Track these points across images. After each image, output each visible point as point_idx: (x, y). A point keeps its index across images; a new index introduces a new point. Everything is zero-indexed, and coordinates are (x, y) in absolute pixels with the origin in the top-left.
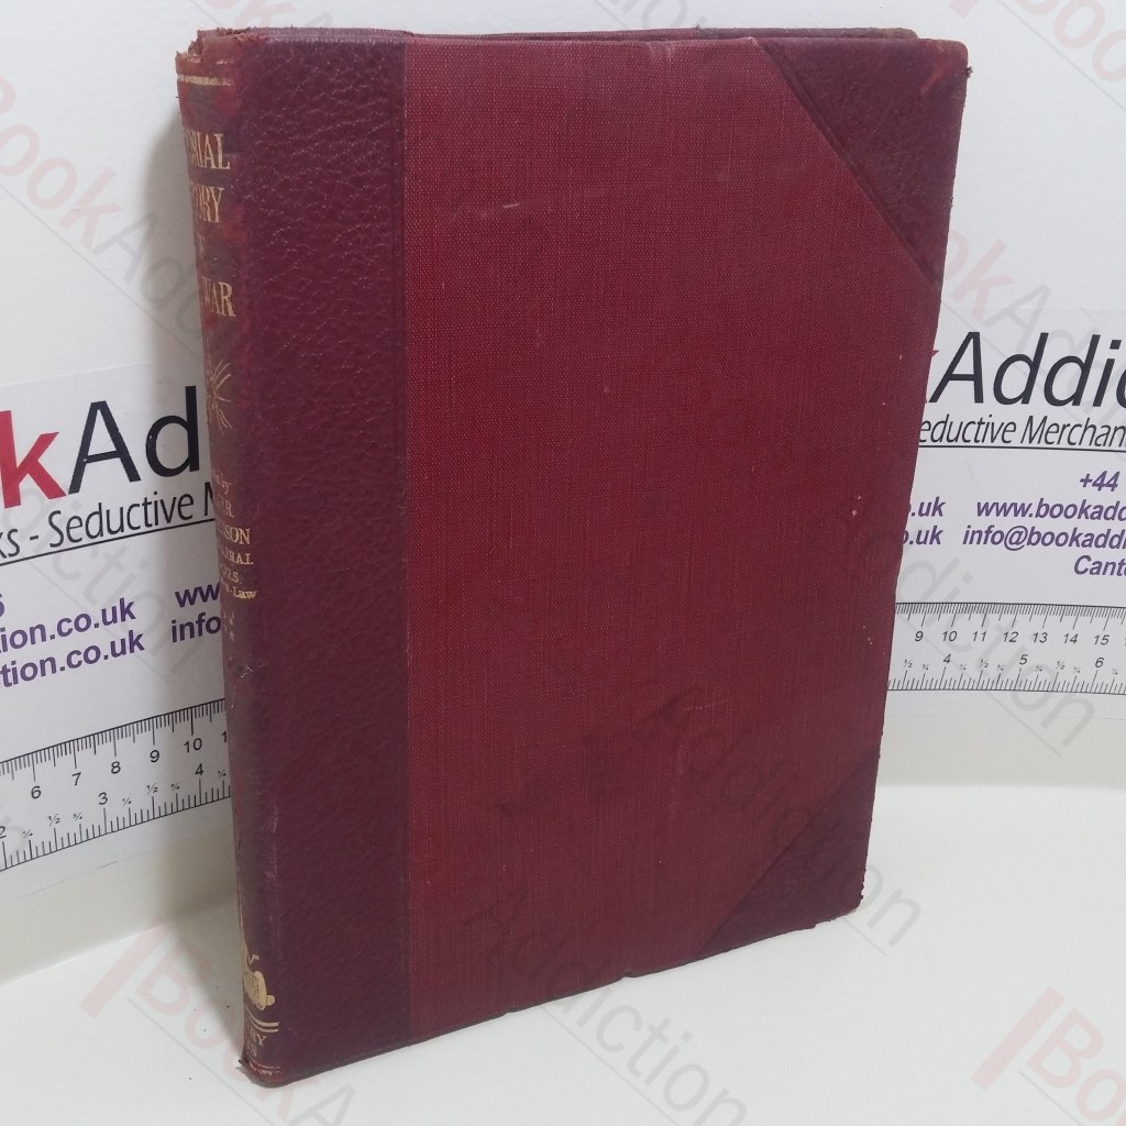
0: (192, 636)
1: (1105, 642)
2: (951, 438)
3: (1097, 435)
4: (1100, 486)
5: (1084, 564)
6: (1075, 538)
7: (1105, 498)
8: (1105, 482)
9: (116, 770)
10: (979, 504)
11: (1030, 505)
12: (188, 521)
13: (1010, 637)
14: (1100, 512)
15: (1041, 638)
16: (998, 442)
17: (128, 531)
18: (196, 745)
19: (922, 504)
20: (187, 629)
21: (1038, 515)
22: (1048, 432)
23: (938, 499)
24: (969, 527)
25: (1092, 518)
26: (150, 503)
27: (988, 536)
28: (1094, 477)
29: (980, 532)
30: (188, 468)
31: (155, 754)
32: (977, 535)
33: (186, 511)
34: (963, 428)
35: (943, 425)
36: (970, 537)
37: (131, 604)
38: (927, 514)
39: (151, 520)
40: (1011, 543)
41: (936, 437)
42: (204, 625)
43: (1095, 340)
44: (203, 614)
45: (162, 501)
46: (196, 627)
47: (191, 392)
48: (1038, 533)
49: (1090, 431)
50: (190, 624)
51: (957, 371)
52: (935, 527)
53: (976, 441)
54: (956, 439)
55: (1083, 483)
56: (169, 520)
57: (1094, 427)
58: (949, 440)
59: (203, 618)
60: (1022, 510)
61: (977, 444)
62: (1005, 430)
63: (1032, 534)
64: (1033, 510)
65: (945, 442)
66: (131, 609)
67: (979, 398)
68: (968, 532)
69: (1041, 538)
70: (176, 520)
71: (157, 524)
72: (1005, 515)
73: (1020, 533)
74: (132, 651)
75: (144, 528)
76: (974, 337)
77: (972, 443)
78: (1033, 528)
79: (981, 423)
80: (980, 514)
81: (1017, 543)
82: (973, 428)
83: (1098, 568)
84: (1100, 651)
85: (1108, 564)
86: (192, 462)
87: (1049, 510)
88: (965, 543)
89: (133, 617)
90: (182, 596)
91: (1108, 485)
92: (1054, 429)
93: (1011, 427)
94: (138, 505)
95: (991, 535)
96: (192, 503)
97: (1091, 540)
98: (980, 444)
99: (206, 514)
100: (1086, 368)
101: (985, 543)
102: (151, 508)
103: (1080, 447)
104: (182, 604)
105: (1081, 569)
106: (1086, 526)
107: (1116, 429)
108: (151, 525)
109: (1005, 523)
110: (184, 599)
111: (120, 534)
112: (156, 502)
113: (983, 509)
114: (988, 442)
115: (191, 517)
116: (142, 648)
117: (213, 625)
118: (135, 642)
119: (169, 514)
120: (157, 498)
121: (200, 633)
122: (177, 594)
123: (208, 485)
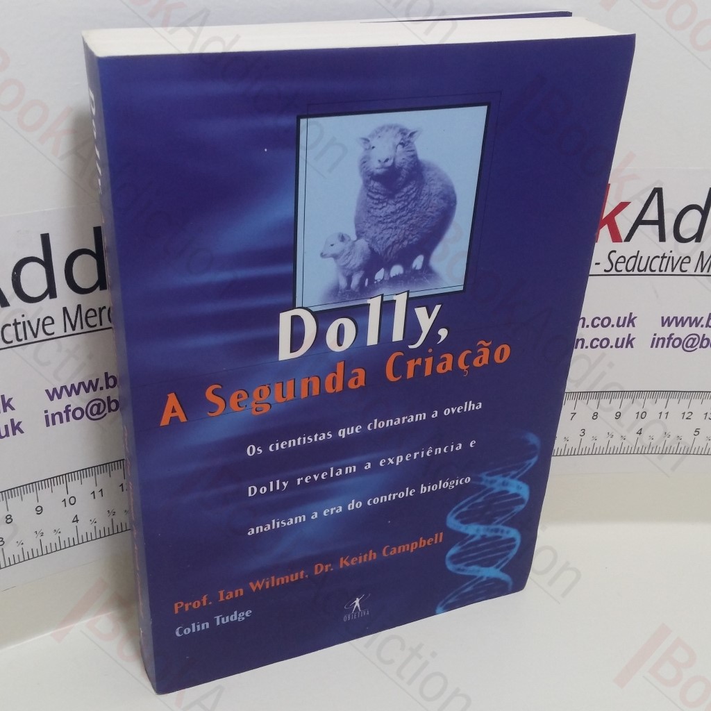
0: (61, 421)
2: (641, 268)
9: (9, 521)
10: (663, 318)
11: (702, 318)
12: (51, 337)
13: (686, 416)
16: (677, 271)
18: (72, 501)
19: (619, 318)
20: (57, 417)
21: (707, 326)
23: (631, 314)
24: (655, 335)
26: (20, 323)
27: (670, 341)
29: (664, 339)
30: (48, 296)
31: (39, 509)
32: (661, 341)
33: (49, 329)
34: (650, 261)
35: (634, 259)
36: (656, 342)
37: (10, 399)
38: (623, 325)
39: (21, 336)
40: (687, 347)
41: (629, 268)
42: (70, 414)
44: (70, 406)
45: (29, 322)
46: (64, 415)
47: (45, 239)
48: (708, 339)
50: (59, 414)
51: (646, 217)
52: (630, 335)
53: (660, 271)
54: (645, 269)
56: (35, 336)
58: (639, 270)
59: (69, 408)
60: (696, 322)
61: (661, 273)
62: (682, 262)
63: (703, 340)
64: (704, 322)
65: (636, 272)
66: (11, 403)
67: (662, 238)
68: (654, 339)
70: (41, 336)
71: (26, 338)
72: (683, 326)
73: (694, 340)
74: (14, 434)
75: (16, 343)
76: (658, 191)
77: (657, 272)
78: (704, 335)
79: (664, 257)
80: (663, 325)
81: (691, 346)
82: (658, 261)
86: (51, 292)
88: (652, 347)
89: (13, 409)
90: (51, 393)
93: (687, 260)
94: (10, 325)
95: (672, 341)
96: (53, 323)
98: (663, 273)
99: (65, 331)
101: (667, 347)
102: (20, 327)
104: (52, 398)
108: (21, 340)
109: (682, 332)
110: (53, 394)
112: (24, 322)
113: (666, 322)
114: (669, 271)
115: (53, 333)
116: (22, 432)
117: (78, 414)
118: (16, 427)
119: (35, 332)
120: (25, 319)
121: (68, 420)
122: (47, 391)
123: (65, 310)
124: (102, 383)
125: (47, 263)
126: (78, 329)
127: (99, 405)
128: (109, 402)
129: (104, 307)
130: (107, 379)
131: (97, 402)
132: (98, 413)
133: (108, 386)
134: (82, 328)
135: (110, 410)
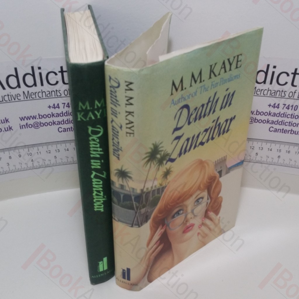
0: (25, 128)
1: (280, 151)
3: (272, 93)
4: (274, 107)
5: (271, 129)
6: (268, 122)
7: (276, 111)
8: (276, 106)
9: (10, 158)
11: (254, 111)
13: (252, 148)
14: (275, 115)
15: (261, 148)
17: (4, 101)
18: (31, 154)
20: (24, 127)
21: (256, 114)
22: (257, 91)
25: (273, 116)
26: (9, 95)
28: (272, 104)
31: (20, 155)
33: (19, 98)
37: (8, 119)
39: (10, 99)
42: (28, 126)
43: (268, 66)
44: (27, 123)
46: (26, 126)
47: (16, 69)
48: (257, 119)
49: (269, 92)
50: (24, 125)
55: (269, 106)
56: (15, 100)
57: (271, 90)
63: (255, 120)
64: (255, 113)
69: (258, 121)
70: (17, 100)
71: (12, 100)
75: (8, 101)
81: (251, 122)
83: (276, 130)
84: (279, 154)
85: (279, 129)
86: (19, 86)
87: (260, 113)
89: (9, 122)
91: (276, 107)
92: (259, 90)
94: (6, 96)
96: (20, 96)
97: (273, 122)
99: (24, 99)
100: (266, 73)
102: (10, 97)
103: (267, 96)
104: (21, 120)
105: (271, 130)
106: (271, 118)
107: (277, 91)
108: (10, 101)
111: (2, 102)
115: (20, 99)
116: (12, 130)
117: (30, 126)
118: (10, 128)
119: (14, 98)
120: (11, 94)
121: (27, 128)
122: (20, 118)
123: (24, 92)
124: (38, 117)
125: (17, 77)
126: (28, 99)
127: (37, 124)
128: (41, 123)
129: (36, 92)
130: (39, 116)
131: (36, 123)
132: (37, 126)
133: (40, 118)
134: (30, 98)
135: (41, 126)
